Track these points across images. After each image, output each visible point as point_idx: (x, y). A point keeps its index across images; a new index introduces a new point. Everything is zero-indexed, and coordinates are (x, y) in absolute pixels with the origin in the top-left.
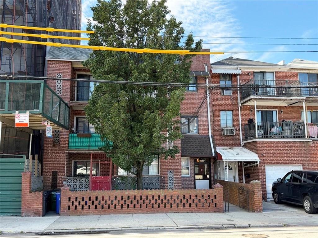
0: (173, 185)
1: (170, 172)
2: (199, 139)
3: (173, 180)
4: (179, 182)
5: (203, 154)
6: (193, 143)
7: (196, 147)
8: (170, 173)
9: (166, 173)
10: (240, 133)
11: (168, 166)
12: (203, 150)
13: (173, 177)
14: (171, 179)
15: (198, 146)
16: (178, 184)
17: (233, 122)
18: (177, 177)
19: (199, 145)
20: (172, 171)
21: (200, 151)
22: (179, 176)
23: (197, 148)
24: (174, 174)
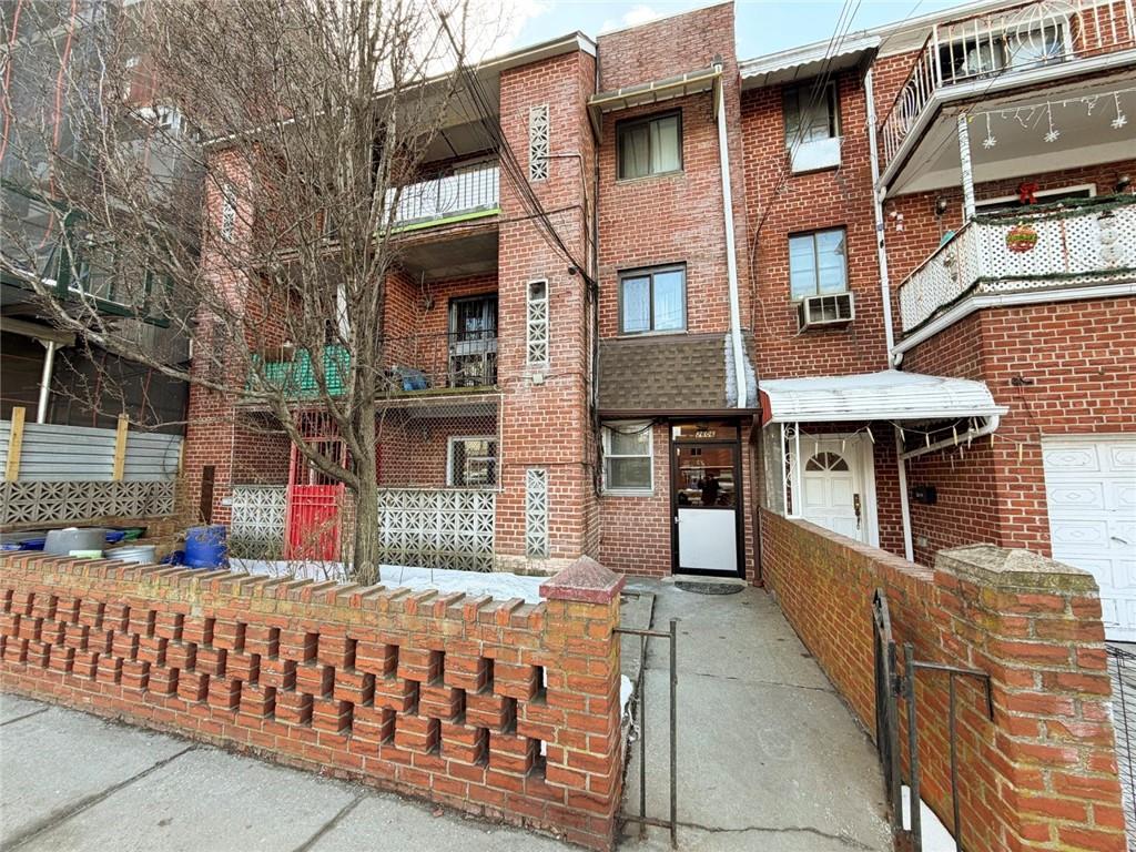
0: (546, 528)
1: (537, 472)
2: (686, 348)
3: (546, 506)
4: (569, 516)
5: (695, 401)
6: (660, 365)
7: (670, 377)
8: (537, 479)
9: (520, 478)
10: (883, 315)
11: (527, 448)
12: (698, 386)
13: (545, 497)
14: (537, 501)
15: (680, 372)
16: (567, 523)
17: (849, 271)
18: (561, 496)
19: (685, 369)
20: (541, 471)
21: (684, 391)
22: (569, 493)
23: (675, 380)
24: (549, 484)
